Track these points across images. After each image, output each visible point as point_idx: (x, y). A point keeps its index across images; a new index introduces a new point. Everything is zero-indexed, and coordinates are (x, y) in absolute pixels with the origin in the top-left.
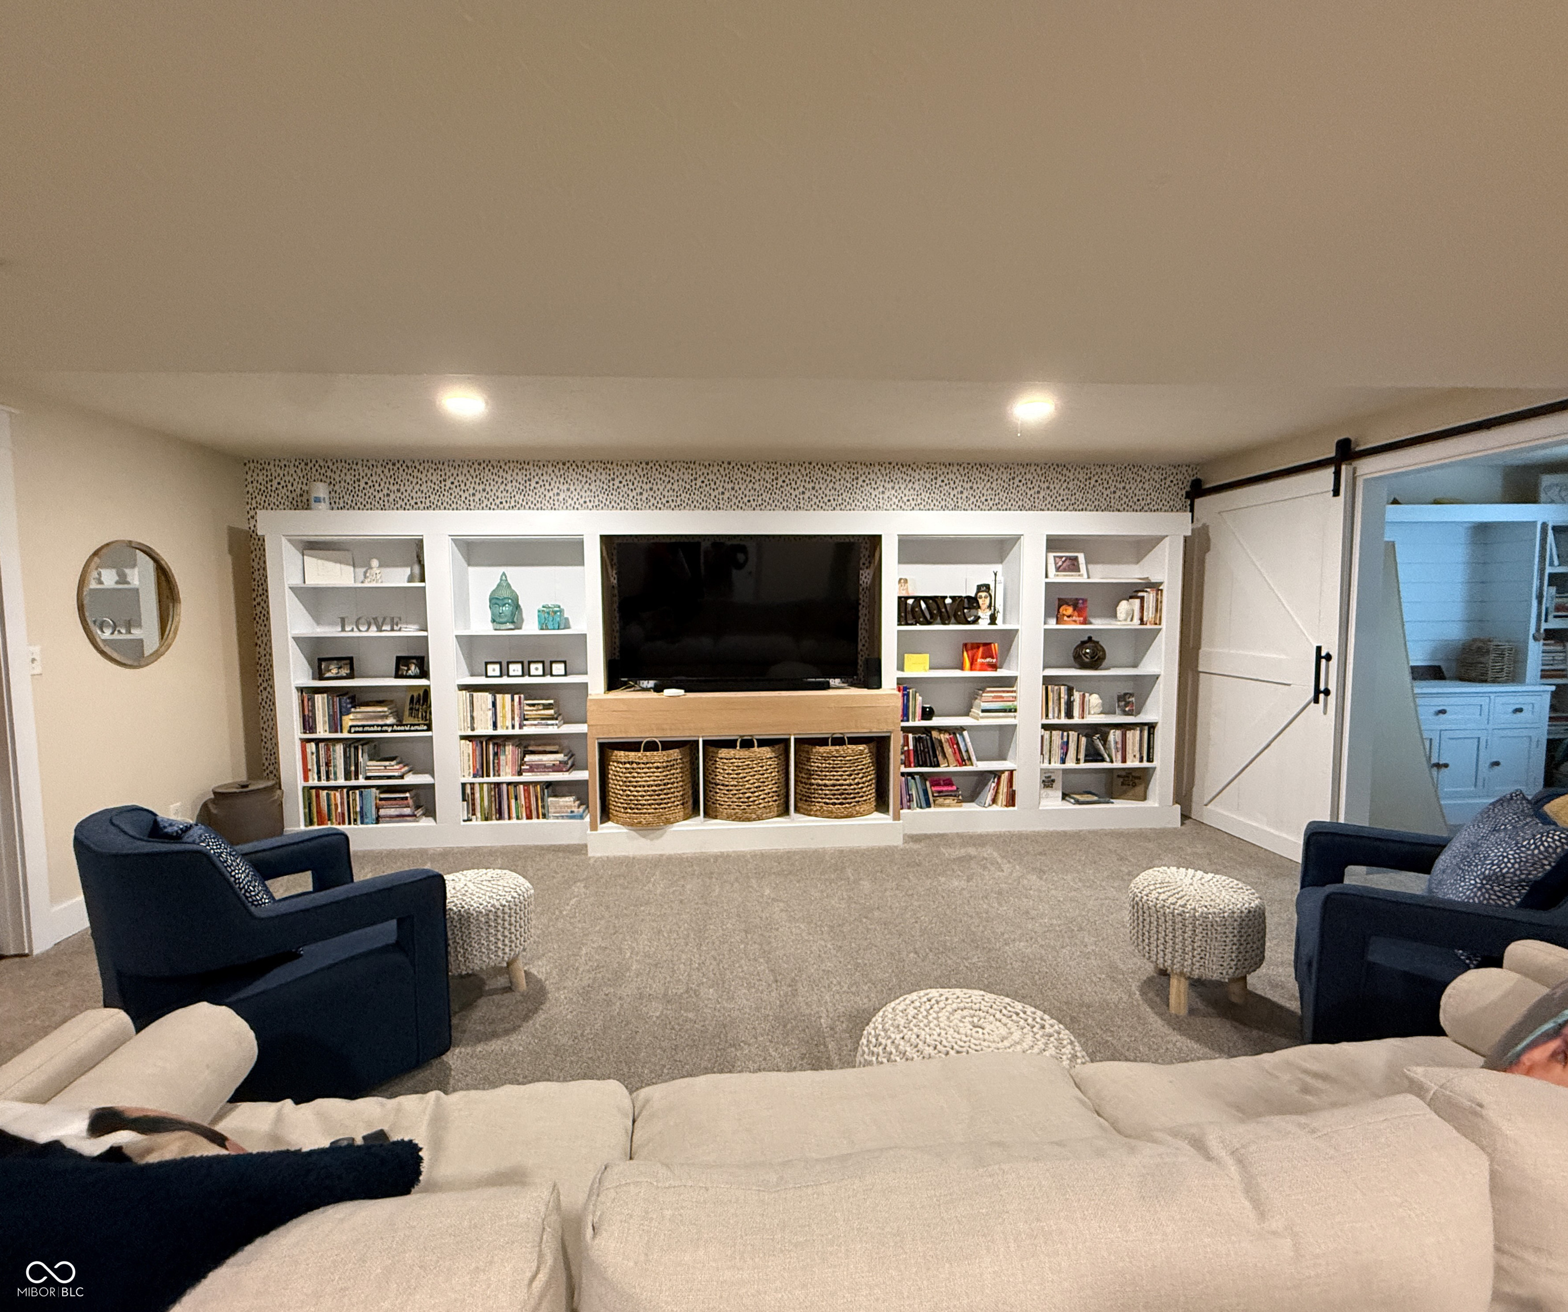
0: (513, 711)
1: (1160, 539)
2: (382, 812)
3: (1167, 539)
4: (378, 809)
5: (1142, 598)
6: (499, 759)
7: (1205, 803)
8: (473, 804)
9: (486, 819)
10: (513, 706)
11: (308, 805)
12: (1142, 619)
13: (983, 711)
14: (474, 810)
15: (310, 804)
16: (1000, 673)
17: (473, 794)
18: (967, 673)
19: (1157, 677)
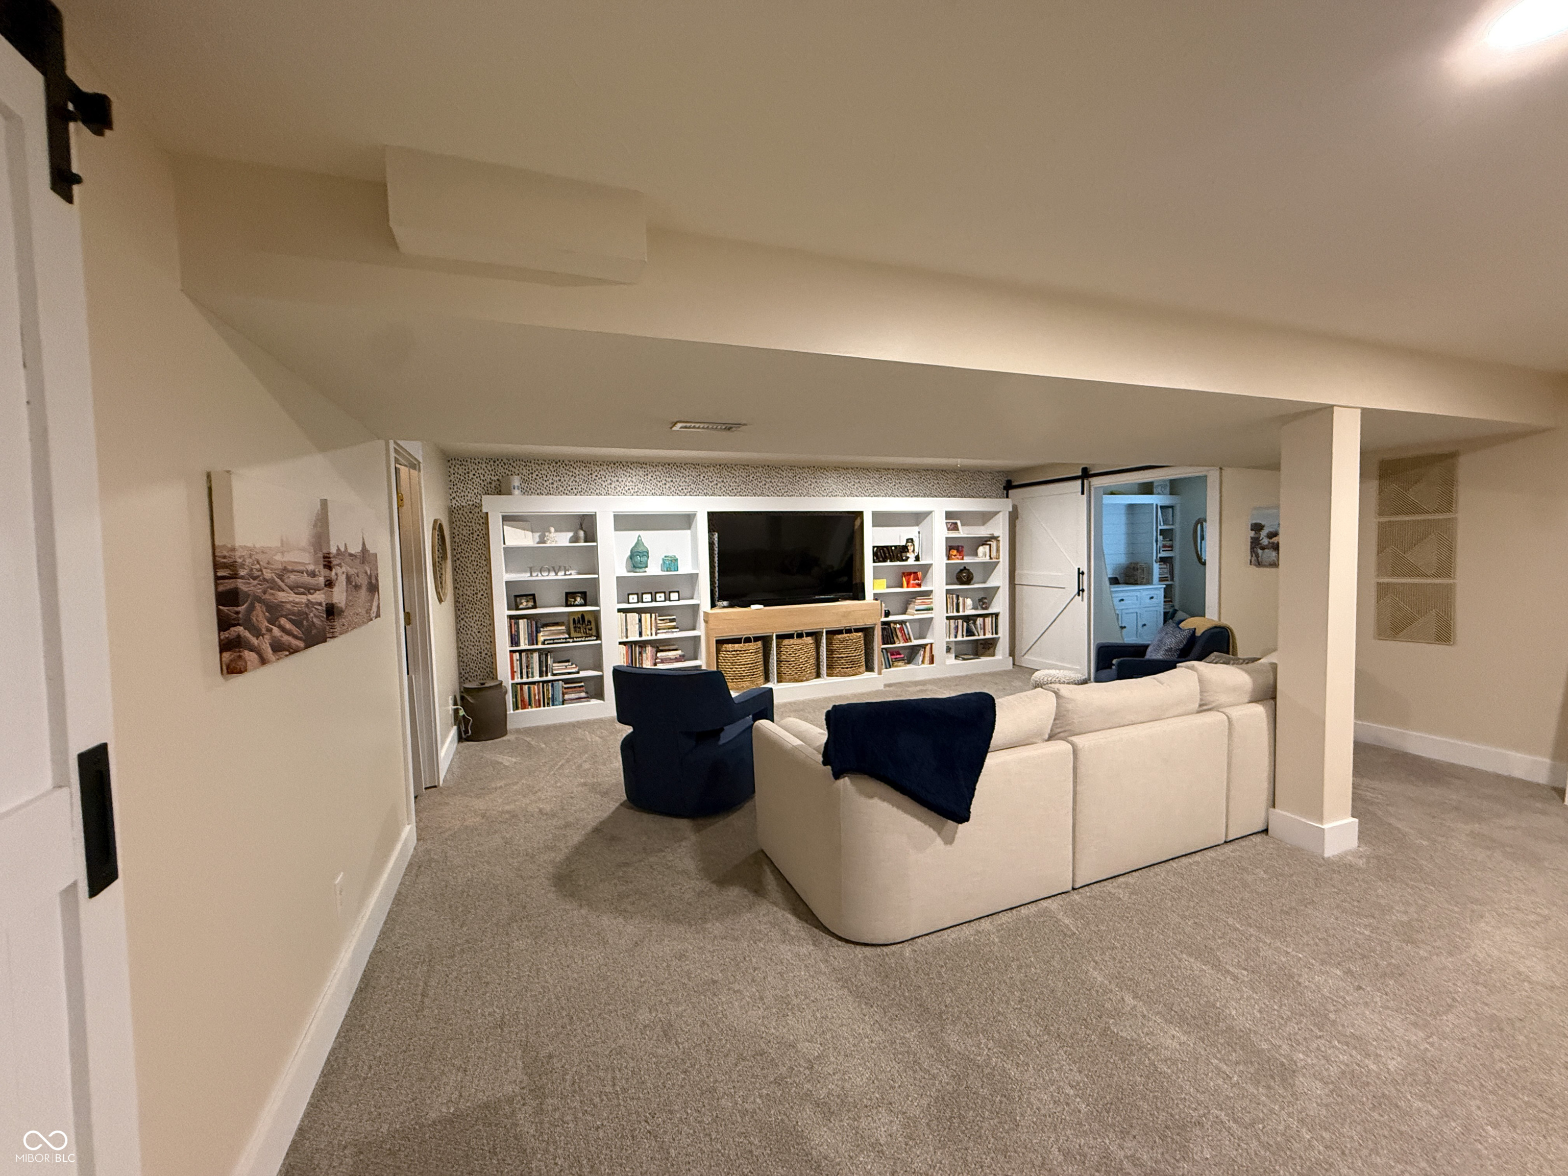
0: (651, 624)
1: (997, 513)
2: (566, 697)
3: (1001, 513)
4: (563, 694)
5: (990, 545)
6: (642, 656)
7: (1023, 654)
10: (651, 621)
11: (515, 696)
12: (990, 556)
13: (917, 610)
15: (516, 695)
16: (923, 588)
18: (905, 589)
19: (998, 588)
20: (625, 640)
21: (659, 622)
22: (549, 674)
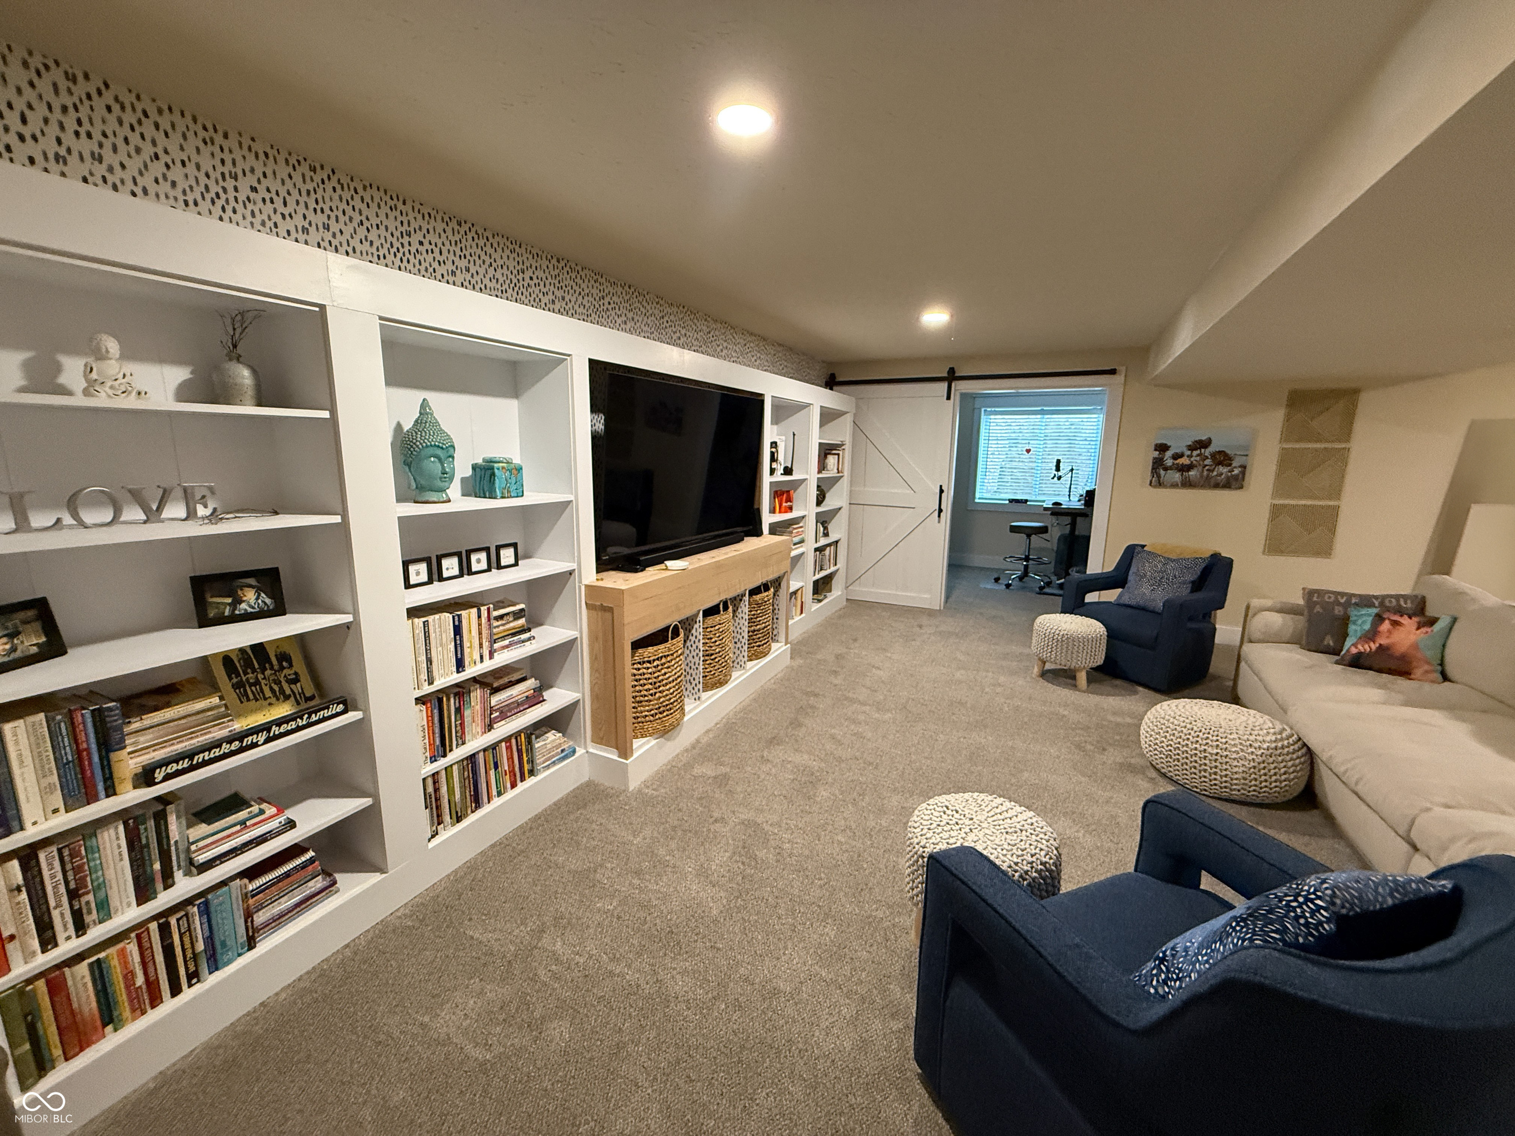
0: (480, 633)
2: (260, 918)
3: (847, 415)
4: (249, 915)
6: (462, 718)
8: (438, 807)
9: (459, 820)
10: (480, 625)
12: (838, 469)
14: (439, 816)
16: (794, 514)
17: (436, 790)
19: (841, 509)
20: (427, 689)
21: (496, 623)
22: (178, 875)
